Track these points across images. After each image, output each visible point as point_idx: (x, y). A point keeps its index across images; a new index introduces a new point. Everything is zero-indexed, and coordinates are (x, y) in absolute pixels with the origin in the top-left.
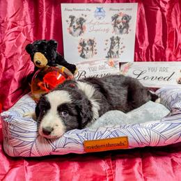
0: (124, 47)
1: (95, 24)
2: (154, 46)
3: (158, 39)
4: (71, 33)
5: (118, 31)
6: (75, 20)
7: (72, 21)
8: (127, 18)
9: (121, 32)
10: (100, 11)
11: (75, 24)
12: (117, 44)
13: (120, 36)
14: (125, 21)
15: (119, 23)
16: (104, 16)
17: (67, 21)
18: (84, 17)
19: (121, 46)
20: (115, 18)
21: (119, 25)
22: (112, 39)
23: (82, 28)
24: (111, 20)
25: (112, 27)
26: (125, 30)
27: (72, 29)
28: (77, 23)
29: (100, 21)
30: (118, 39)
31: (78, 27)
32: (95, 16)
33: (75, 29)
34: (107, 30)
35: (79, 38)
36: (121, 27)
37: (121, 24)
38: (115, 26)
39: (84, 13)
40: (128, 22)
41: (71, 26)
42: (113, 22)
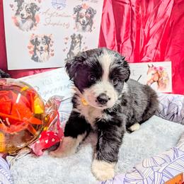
0: (86, 48)
1: (52, 15)
4: (18, 25)
6: (24, 5)
11: (23, 11)
12: (78, 45)
14: (89, 15)
17: (12, 6)
18: (37, 3)
20: (77, 10)
21: (81, 20)
22: (73, 37)
23: (34, 19)
25: (74, 21)
26: (88, 27)
27: (19, 19)
28: (27, 10)
29: (60, 12)
30: (80, 37)
32: (53, 4)
33: (24, 20)
34: (68, 26)
36: (84, 22)
38: (77, 21)
40: (92, 17)
41: (17, 13)
42: (75, 16)
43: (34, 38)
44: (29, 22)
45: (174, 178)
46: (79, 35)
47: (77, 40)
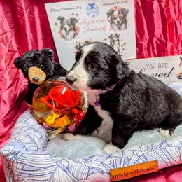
0: (125, 44)
1: (89, 23)
2: (155, 39)
3: (158, 31)
4: (63, 37)
5: (116, 27)
6: (65, 21)
7: (62, 22)
8: (124, 12)
9: (119, 28)
10: (92, 8)
12: (117, 42)
13: (119, 33)
14: (122, 15)
15: (115, 19)
16: (98, 13)
17: (56, 24)
18: (75, 17)
19: (121, 43)
20: (110, 13)
21: (116, 21)
22: (111, 37)
23: (75, 30)
24: (107, 16)
25: (109, 23)
26: (123, 26)
27: (64, 32)
28: (68, 24)
29: (95, 19)
30: (117, 36)
31: (71, 29)
32: (88, 14)
33: (68, 32)
34: (104, 29)
35: (74, 41)
36: (118, 22)
37: (118, 19)
38: (112, 22)
39: (75, 11)
40: (125, 16)
41: (62, 28)
42: (109, 19)
43: (78, 45)
44: (72, 33)
45: (148, 162)
46: (116, 34)
47: (115, 39)
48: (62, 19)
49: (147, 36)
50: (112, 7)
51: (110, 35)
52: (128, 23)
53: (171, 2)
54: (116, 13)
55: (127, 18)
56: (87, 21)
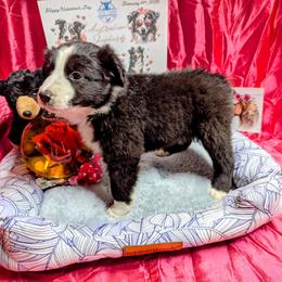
0: (151, 62)
1: (100, 31)
2: (194, 58)
6: (66, 26)
8: (152, 16)
9: (144, 39)
10: (107, 8)
12: (140, 59)
13: (143, 46)
14: (149, 21)
15: (139, 25)
16: (115, 16)
17: (53, 30)
18: (80, 20)
19: (146, 61)
20: (133, 17)
22: (132, 52)
24: (126, 21)
25: (130, 32)
26: (150, 35)
28: (71, 31)
29: (110, 25)
30: (141, 50)
31: (74, 38)
32: (101, 17)
34: (123, 39)
36: (143, 31)
37: (144, 26)
38: (134, 30)
39: (82, 13)
40: (154, 22)
41: (61, 37)
42: (130, 25)
46: (139, 48)
47: (137, 54)
48: (61, 24)
49: (182, 52)
50: (135, 8)
51: (130, 48)
52: (157, 33)
53: (221, 8)
54: (141, 18)
55: (157, 25)
56: (98, 27)
